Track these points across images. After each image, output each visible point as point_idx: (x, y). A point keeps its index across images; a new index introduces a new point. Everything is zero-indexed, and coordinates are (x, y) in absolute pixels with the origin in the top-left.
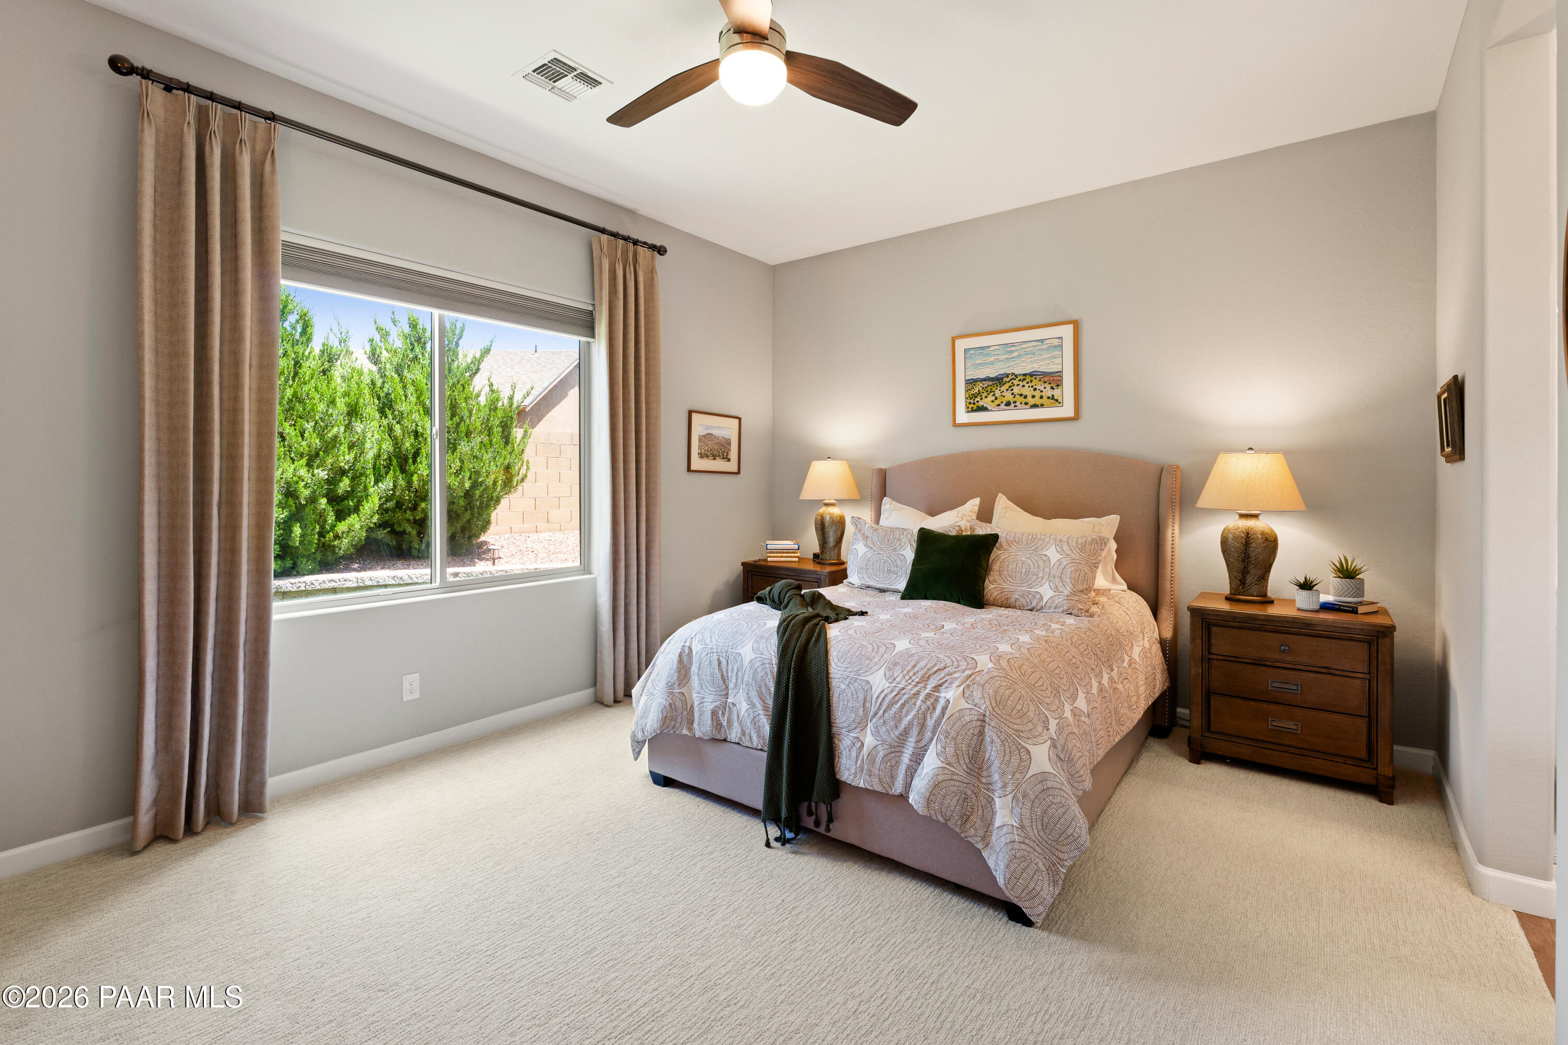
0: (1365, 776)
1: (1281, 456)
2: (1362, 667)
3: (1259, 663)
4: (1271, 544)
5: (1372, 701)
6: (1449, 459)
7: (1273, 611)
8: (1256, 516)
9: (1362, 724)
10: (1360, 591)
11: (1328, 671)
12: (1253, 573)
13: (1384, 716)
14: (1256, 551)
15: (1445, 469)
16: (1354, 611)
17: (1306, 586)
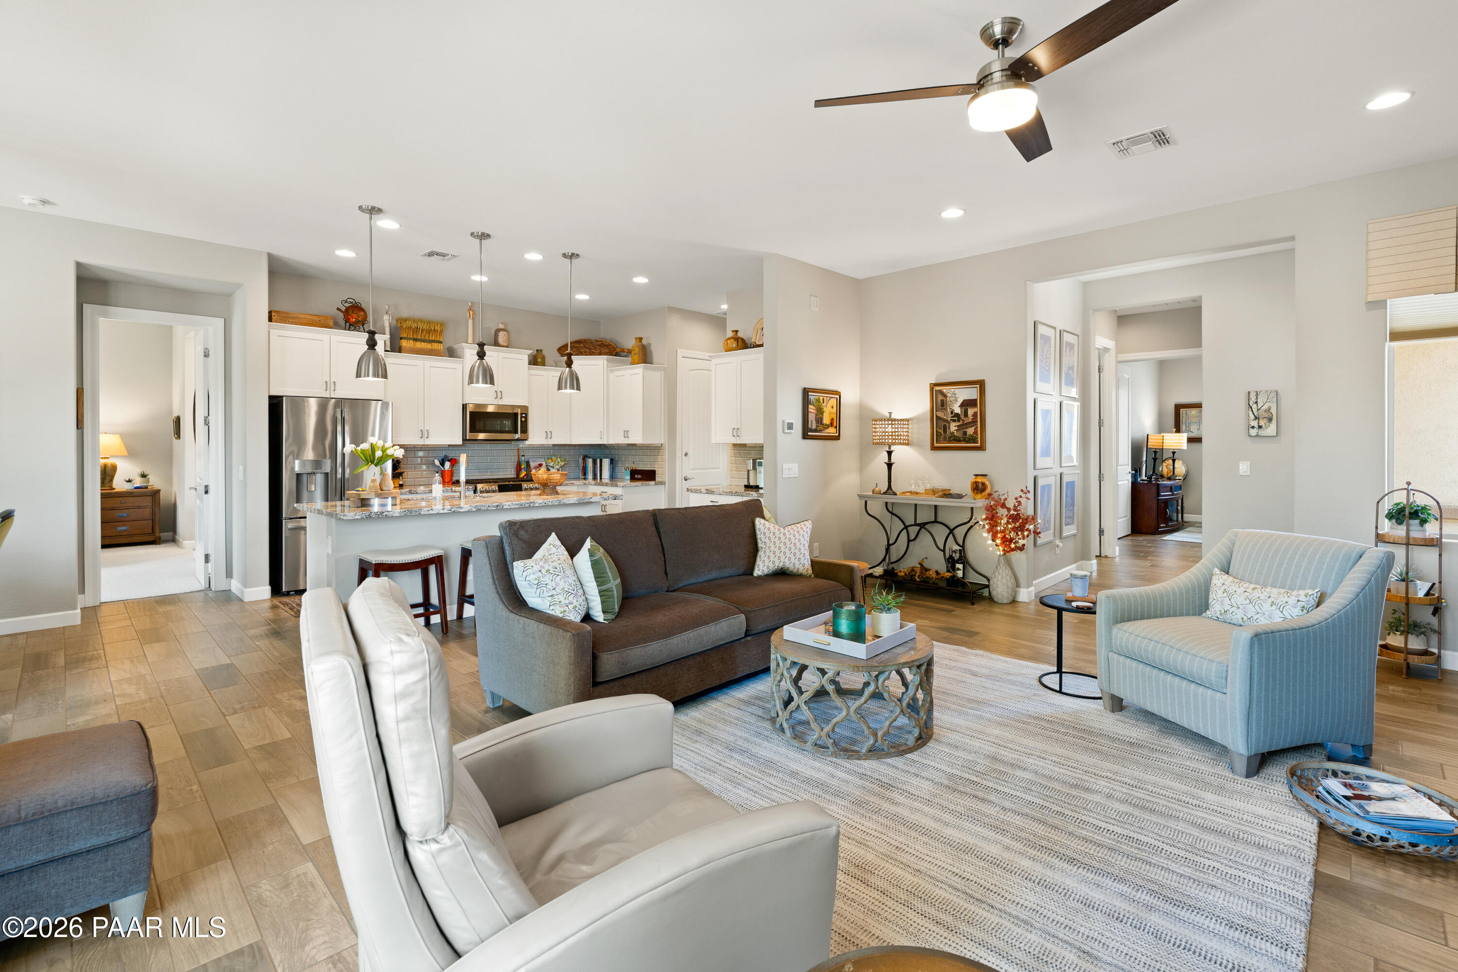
0: (151, 538)
1: (118, 436)
2: (150, 504)
3: (113, 509)
4: (114, 468)
5: (153, 514)
6: (176, 438)
7: (114, 491)
8: (108, 458)
9: (150, 522)
10: (148, 481)
11: (139, 507)
12: (108, 478)
13: (157, 518)
14: (108, 470)
15: (175, 441)
16: (146, 488)
17: (130, 481)
